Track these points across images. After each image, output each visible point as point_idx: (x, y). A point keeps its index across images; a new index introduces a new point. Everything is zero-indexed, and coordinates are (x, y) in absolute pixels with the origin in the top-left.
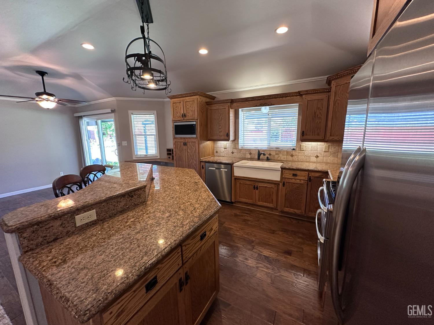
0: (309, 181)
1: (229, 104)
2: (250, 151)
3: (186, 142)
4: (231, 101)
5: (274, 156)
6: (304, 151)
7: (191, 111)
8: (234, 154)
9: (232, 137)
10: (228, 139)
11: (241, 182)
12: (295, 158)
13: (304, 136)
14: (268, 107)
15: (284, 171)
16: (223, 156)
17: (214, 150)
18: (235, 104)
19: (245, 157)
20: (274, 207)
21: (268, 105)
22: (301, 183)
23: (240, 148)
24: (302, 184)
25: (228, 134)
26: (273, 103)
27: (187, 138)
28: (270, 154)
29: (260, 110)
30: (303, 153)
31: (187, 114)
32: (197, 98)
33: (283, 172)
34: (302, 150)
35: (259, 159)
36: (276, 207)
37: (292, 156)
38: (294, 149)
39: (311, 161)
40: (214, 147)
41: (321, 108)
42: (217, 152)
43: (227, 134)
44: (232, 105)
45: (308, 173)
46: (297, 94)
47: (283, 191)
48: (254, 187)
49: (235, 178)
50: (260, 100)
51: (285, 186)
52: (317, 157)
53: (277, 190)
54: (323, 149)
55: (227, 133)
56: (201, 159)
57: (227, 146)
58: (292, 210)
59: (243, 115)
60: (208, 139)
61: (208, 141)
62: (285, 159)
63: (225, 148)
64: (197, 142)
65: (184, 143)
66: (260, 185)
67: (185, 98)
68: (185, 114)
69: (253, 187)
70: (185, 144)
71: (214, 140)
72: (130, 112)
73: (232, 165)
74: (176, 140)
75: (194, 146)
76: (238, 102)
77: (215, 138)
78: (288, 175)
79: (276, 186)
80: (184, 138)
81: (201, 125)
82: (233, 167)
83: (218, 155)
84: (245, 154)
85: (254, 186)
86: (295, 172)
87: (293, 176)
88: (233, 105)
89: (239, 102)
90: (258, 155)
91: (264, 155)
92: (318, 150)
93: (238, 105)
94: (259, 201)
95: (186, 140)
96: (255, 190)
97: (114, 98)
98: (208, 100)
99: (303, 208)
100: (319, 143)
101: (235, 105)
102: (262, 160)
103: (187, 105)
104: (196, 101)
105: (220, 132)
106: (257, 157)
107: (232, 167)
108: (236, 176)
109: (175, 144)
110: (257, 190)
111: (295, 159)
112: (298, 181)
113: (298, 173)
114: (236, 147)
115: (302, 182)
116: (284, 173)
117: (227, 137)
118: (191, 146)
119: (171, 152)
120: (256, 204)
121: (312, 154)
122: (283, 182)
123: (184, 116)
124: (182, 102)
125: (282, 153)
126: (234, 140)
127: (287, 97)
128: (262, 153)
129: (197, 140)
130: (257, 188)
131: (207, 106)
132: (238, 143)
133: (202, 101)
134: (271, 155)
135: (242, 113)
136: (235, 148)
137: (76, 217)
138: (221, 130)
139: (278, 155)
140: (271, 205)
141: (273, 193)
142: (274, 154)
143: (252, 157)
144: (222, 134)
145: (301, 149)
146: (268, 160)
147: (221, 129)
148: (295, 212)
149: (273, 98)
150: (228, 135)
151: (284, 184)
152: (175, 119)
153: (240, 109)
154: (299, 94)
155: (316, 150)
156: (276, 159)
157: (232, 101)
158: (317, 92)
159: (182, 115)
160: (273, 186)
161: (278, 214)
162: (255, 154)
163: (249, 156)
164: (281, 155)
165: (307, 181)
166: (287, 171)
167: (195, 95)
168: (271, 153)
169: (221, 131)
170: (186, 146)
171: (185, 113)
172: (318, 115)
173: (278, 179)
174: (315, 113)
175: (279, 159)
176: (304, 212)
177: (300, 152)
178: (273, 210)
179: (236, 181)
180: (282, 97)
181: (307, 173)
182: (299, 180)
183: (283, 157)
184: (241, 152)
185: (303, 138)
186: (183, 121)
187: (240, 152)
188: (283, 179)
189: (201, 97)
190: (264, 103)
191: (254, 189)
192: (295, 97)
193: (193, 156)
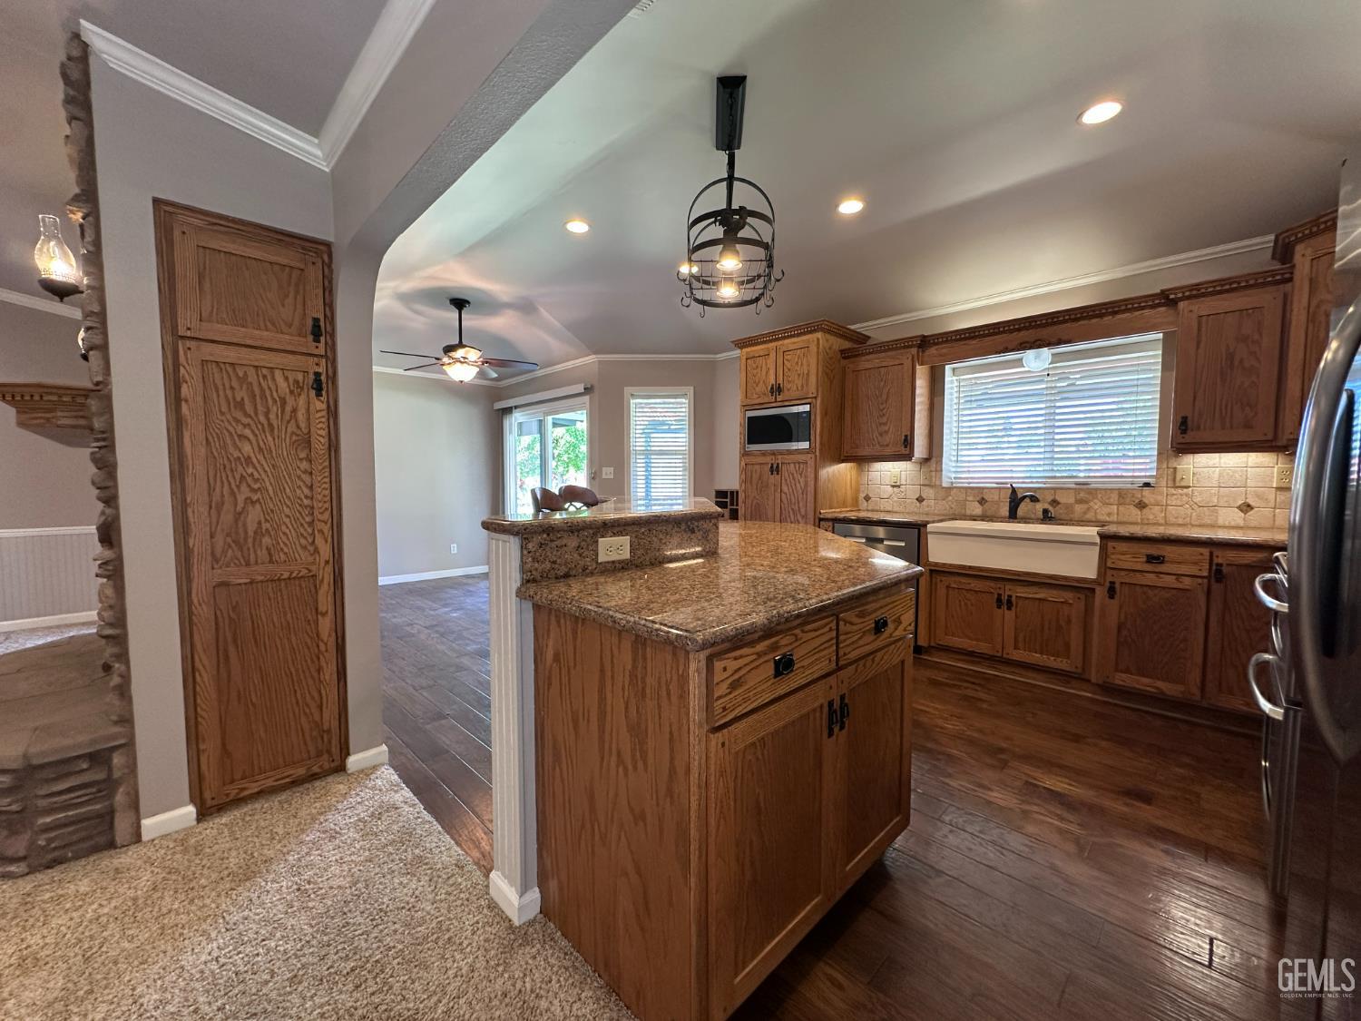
0: (1213, 580)
1: (914, 351)
2: (981, 495)
3: (778, 464)
4: (922, 341)
5: (1069, 507)
6: (1189, 487)
7: (799, 375)
8: (924, 503)
9: (920, 448)
10: (907, 452)
11: (953, 582)
12: (1154, 513)
13: (1188, 432)
14: (1046, 353)
15: (1111, 544)
16: (890, 509)
17: (857, 491)
18: (933, 351)
19: (963, 511)
20: (1073, 670)
21: (1049, 344)
22: (1181, 586)
23: (944, 485)
24: (1187, 590)
25: (909, 438)
26: (1065, 338)
27: (781, 453)
28: (1055, 502)
29: (1019, 363)
30: (1187, 495)
31: (787, 386)
32: (818, 339)
33: (1110, 550)
34: (1183, 484)
35: (1013, 516)
36: (1083, 669)
37: (1141, 505)
38: (1147, 485)
39: (1220, 522)
40: (858, 484)
41: (1256, 337)
42: (867, 498)
43: (906, 440)
44: (923, 351)
45: (1211, 554)
46: (1157, 301)
47: (1108, 612)
48: (999, 600)
49: (931, 570)
50: (1019, 330)
51: (1117, 596)
52: (1246, 508)
53: (1086, 610)
54: (1273, 482)
55: (906, 436)
56: (822, 511)
57: (903, 477)
58: (1144, 683)
59: (956, 384)
60: (842, 458)
61: (843, 461)
62: (1114, 518)
63: (893, 486)
64: (812, 463)
65: (772, 467)
66: (1022, 592)
67: (781, 342)
68: (779, 384)
69: (995, 600)
70: (775, 469)
71: (862, 460)
72: (628, 390)
73: (922, 528)
74: (748, 459)
75: (801, 475)
76: (943, 342)
77: (866, 451)
78: (1128, 558)
79: (1083, 597)
80: (773, 453)
81: (826, 414)
82: (927, 533)
83: (870, 508)
84: (963, 504)
85: (999, 595)
86: (1154, 550)
87: (1148, 562)
88: (927, 353)
89: (947, 341)
90: (1010, 502)
91: (1034, 499)
92: (1250, 483)
93: (944, 351)
94: (1016, 648)
95: (780, 457)
96: (1000, 611)
97: (594, 356)
98: (847, 345)
99: (1195, 676)
100: (1253, 458)
101: (935, 352)
102: (1026, 520)
103: (787, 360)
104: (813, 348)
105: (881, 435)
106: (1005, 511)
107: (922, 535)
108: (936, 564)
109: (746, 471)
110: (1009, 608)
111: (1151, 517)
112: (1169, 581)
113: (1168, 551)
114: (931, 481)
115: (1187, 582)
116: (1113, 554)
117: (906, 447)
118: (793, 474)
119: (728, 500)
120: (1005, 656)
121: (1225, 499)
122: (1109, 583)
123: (777, 389)
124: (773, 355)
125: (1100, 496)
126: (926, 460)
127: (1116, 313)
128: (1025, 497)
129: (813, 456)
130: (1009, 602)
131: (844, 362)
132: (938, 469)
133: (830, 348)
134: (1059, 503)
135: (955, 378)
136: (927, 482)
137: (600, 540)
138: (887, 428)
139: (1086, 506)
140: (1061, 664)
141: (1069, 621)
142: (1072, 500)
143: (989, 513)
144: (887, 439)
145: (1175, 482)
146: (1047, 518)
147: (885, 424)
148: (1157, 688)
149: (1065, 321)
150: (908, 442)
151: (1112, 592)
152: (749, 402)
153: (948, 368)
154: (1167, 299)
155: (1239, 484)
156: (1076, 516)
157: (924, 342)
158: (1235, 286)
159: (772, 388)
160: (1068, 596)
161: (1090, 695)
162: (997, 503)
163: (978, 510)
164: (1096, 505)
165: (1206, 581)
166: (1122, 546)
167: (811, 332)
168: (1058, 498)
169: (886, 432)
170: (778, 474)
171: (781, 382)
172: (1241, 361)
173: (1090, 572)
174: (1231, 357)
175: (1090, 516)
176: (1196, 691)
177: (1173, 491)
178: (1069, 682)
179: (934, 580)
180: (1101, 316)
181: (1206, 551)
182: (1174, 577)
183: (1106, 510)
184: (950, 498)
185: (1183, 441)
186: (774, 405)
187: (947, 497)
188: (1109, 573)
189: (828, 336)
190: (1033, 340)
191: (999, 607)
192: (1146, 312)
193: (798, 503)
